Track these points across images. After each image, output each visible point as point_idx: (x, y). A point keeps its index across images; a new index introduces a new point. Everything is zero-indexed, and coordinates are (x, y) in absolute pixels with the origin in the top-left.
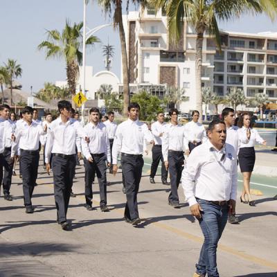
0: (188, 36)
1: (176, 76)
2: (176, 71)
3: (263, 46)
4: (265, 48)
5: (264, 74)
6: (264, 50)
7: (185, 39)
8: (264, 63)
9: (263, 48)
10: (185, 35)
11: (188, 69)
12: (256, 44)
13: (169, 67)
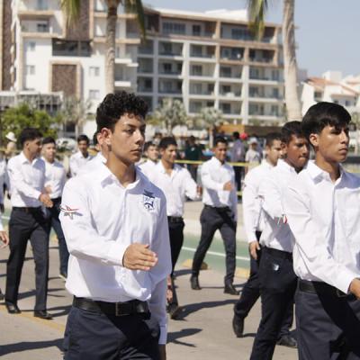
0: (97, 15)
1: (78, 79)
2: (78, 72)
3: (214, 32)
4: (216, 35)
5: (216, 77)
6: (216, 39)
7: (91, 20)
8: (215, 59)
9: (214, 37)
10: (92, 14)
11: (97, 68)
12: (203, 29)
13: (67, 66)
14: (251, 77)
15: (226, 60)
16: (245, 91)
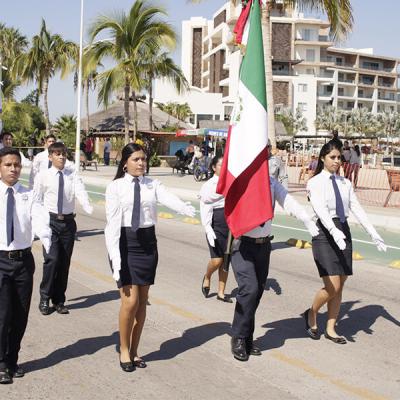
0: (297, 42)
1: (290, 93)
2: (290, 88)
3: (354, 63)
4: (356, 65)
5: (355, 97)
6: (356, 68)
7: (293, 46)
8: (356, 83)
9: (354, 66)
10: (293, 42)
11: (305, 85)
12: (343, 60)
13: (281, 82)
14: (379, 98)
15: (362, 84)
16: (375, 107)
